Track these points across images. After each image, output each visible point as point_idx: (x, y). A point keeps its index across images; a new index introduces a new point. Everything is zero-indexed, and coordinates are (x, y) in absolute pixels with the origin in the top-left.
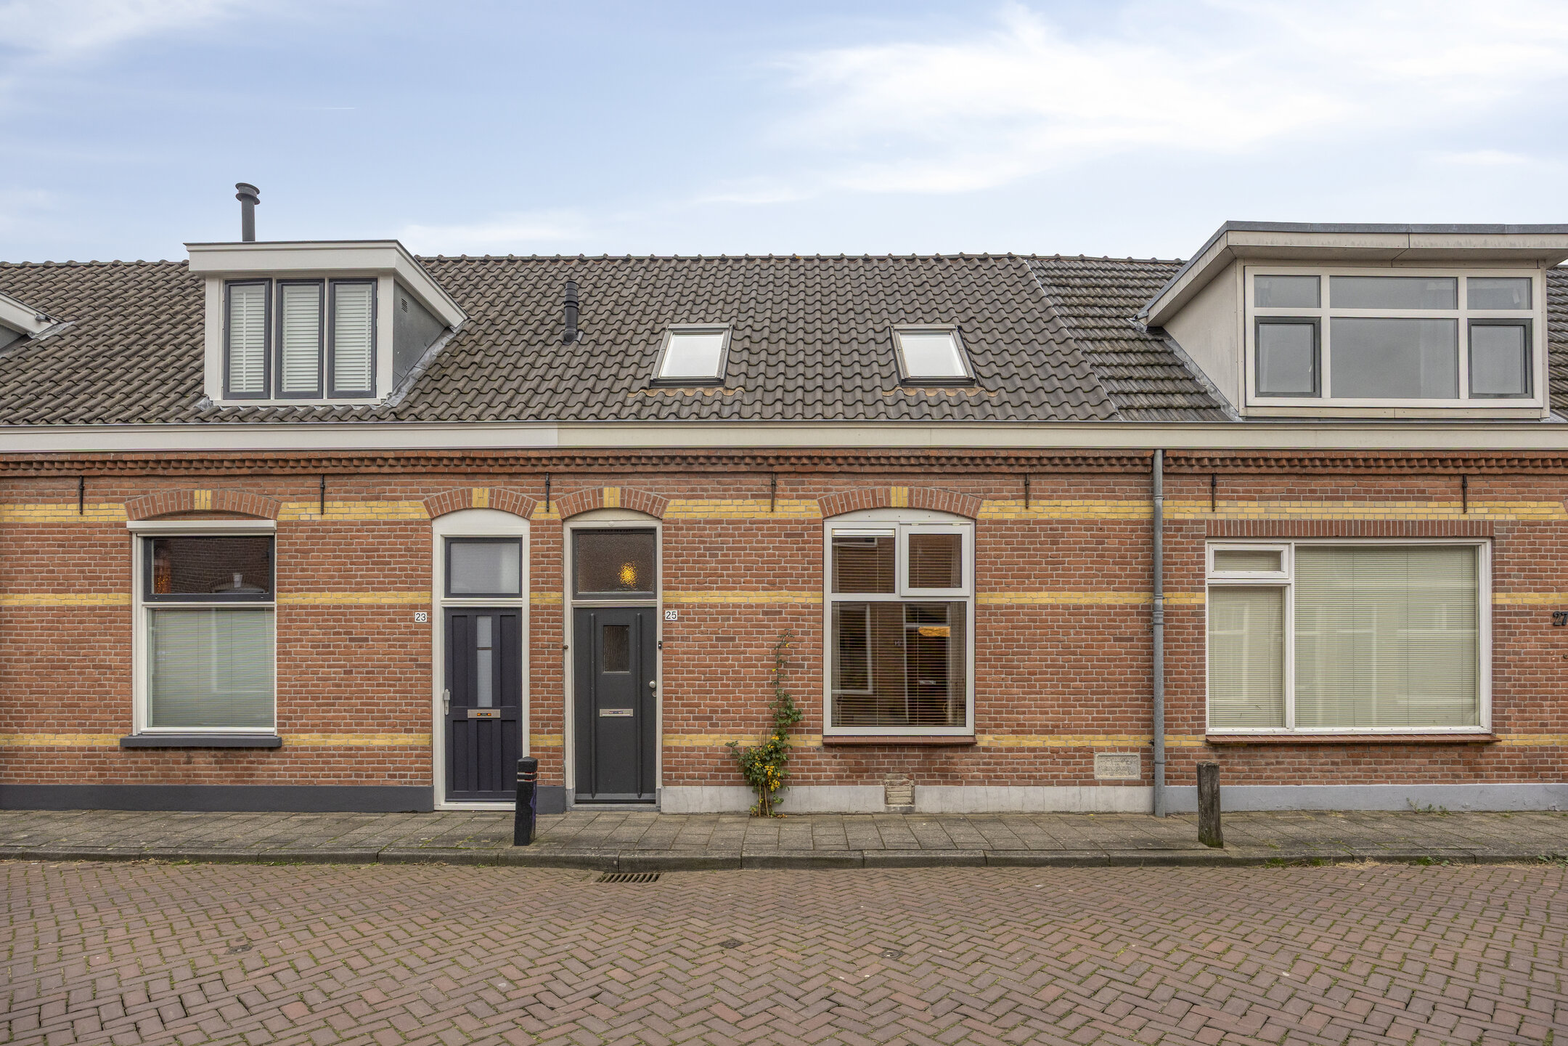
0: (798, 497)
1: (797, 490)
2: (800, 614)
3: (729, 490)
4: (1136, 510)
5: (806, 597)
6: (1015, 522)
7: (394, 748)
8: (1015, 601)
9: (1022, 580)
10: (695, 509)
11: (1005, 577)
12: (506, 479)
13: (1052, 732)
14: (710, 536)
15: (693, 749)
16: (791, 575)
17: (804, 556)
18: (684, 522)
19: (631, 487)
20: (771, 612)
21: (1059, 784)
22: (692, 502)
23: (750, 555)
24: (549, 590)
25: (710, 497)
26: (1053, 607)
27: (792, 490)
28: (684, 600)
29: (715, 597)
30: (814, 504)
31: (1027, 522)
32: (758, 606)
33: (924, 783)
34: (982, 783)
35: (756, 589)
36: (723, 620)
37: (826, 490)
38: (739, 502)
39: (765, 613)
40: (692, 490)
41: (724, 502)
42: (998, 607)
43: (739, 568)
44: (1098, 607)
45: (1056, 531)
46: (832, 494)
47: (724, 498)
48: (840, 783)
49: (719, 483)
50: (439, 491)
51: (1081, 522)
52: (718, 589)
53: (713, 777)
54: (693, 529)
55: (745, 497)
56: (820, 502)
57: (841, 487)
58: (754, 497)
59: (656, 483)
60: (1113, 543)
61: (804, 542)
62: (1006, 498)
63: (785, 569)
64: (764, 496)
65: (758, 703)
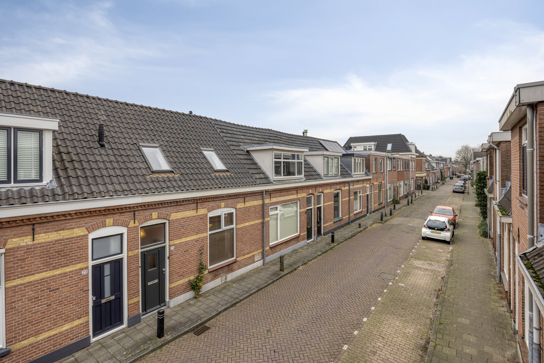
0: (203, 208)
1: (202, 206)
2: (203, 239)
3: (186, 209)
4: (260, 202)
5: (205, 235)
6: (243, 208)
7: (73, 328)
8: (243, 226)
9: (244, 221)
10: (178, 215)
11: (241, 221)
12: (119, 214)
13: (249, 254)
14: (182, 223)
15: (178, 286)
16: (201, 229)
17: (204, 224)
18: (176, 220)
19: (161, 212)
20: (197, 241)
21: (250, 264)
22: (177, 213)
23: (192, 226)
24: (135, 249)
25: (182, 211)
26: (249, 226)
27: (201, 207)
28: (176, 243)
29: (184, 240)
30: (206, 210)
31: (244, 208)
32: (194, 240)
33: (228, 274)
34: (238, 270)
35: (193, 235)
36: (186, 246)
37: (208, 206)
38: (189, 212)
39: (196, 241)
40: (178, 210)
41: (185, 212)
42: (240, 228)
43: (189, 230)
44: (255, 224)
45: (249, 208)
46: (210, 206)
47: (185, 211)
48: (212, 281)
49: (184, 207)
50: (92, 222)
51: (253, 206)
52: (184, 237)
53: (183, 291)
54: (178, 221)
55: (190, 210)
56: (207, 209)
57: (212, 204)
58: (193, 210)
59: (168, 209)
60: (257, 210)
61: (204, 220)
62: (241, 203)
63: (200, 228)
64: (195, 209)
65: (194, 267)
